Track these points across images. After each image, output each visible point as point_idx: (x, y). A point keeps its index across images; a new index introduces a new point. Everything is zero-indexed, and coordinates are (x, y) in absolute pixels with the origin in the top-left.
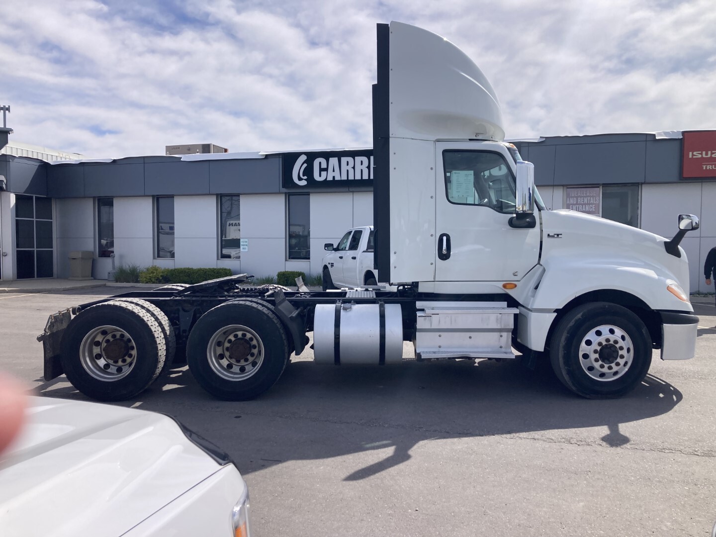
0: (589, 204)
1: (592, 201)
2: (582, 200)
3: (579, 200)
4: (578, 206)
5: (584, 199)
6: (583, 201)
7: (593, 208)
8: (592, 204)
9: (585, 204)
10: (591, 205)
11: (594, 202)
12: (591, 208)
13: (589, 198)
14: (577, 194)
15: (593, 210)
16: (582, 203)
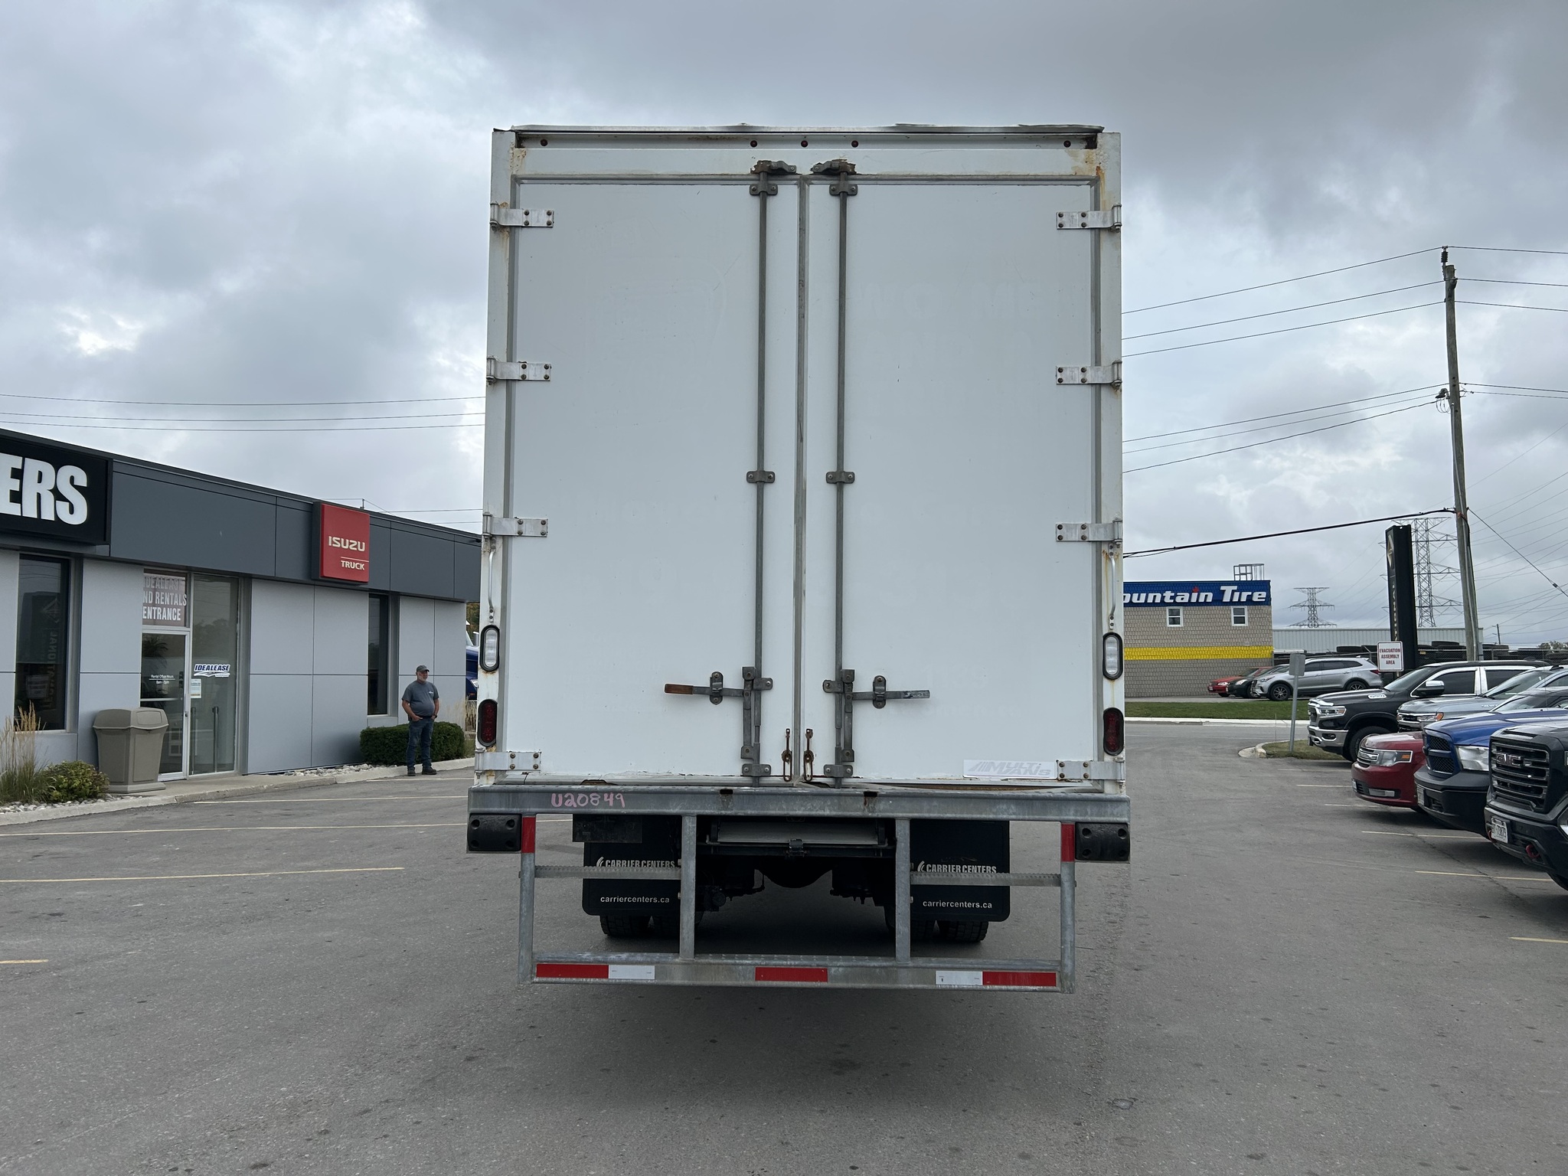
0: (172, 607)
1: (176, 602)
2: (162, 598)
3: (157, 598)
4: (155, 608)
5: (164, 596)
6: (164, 601)
7: (179, 614)
8: (177, 607)
9: (167, 606)
10: (174, 609)
11: (180, 604)
12: (176, 614)
13: (172, 594)
14: (155, 585)
15: (179, 619)
16: (162, 603)
